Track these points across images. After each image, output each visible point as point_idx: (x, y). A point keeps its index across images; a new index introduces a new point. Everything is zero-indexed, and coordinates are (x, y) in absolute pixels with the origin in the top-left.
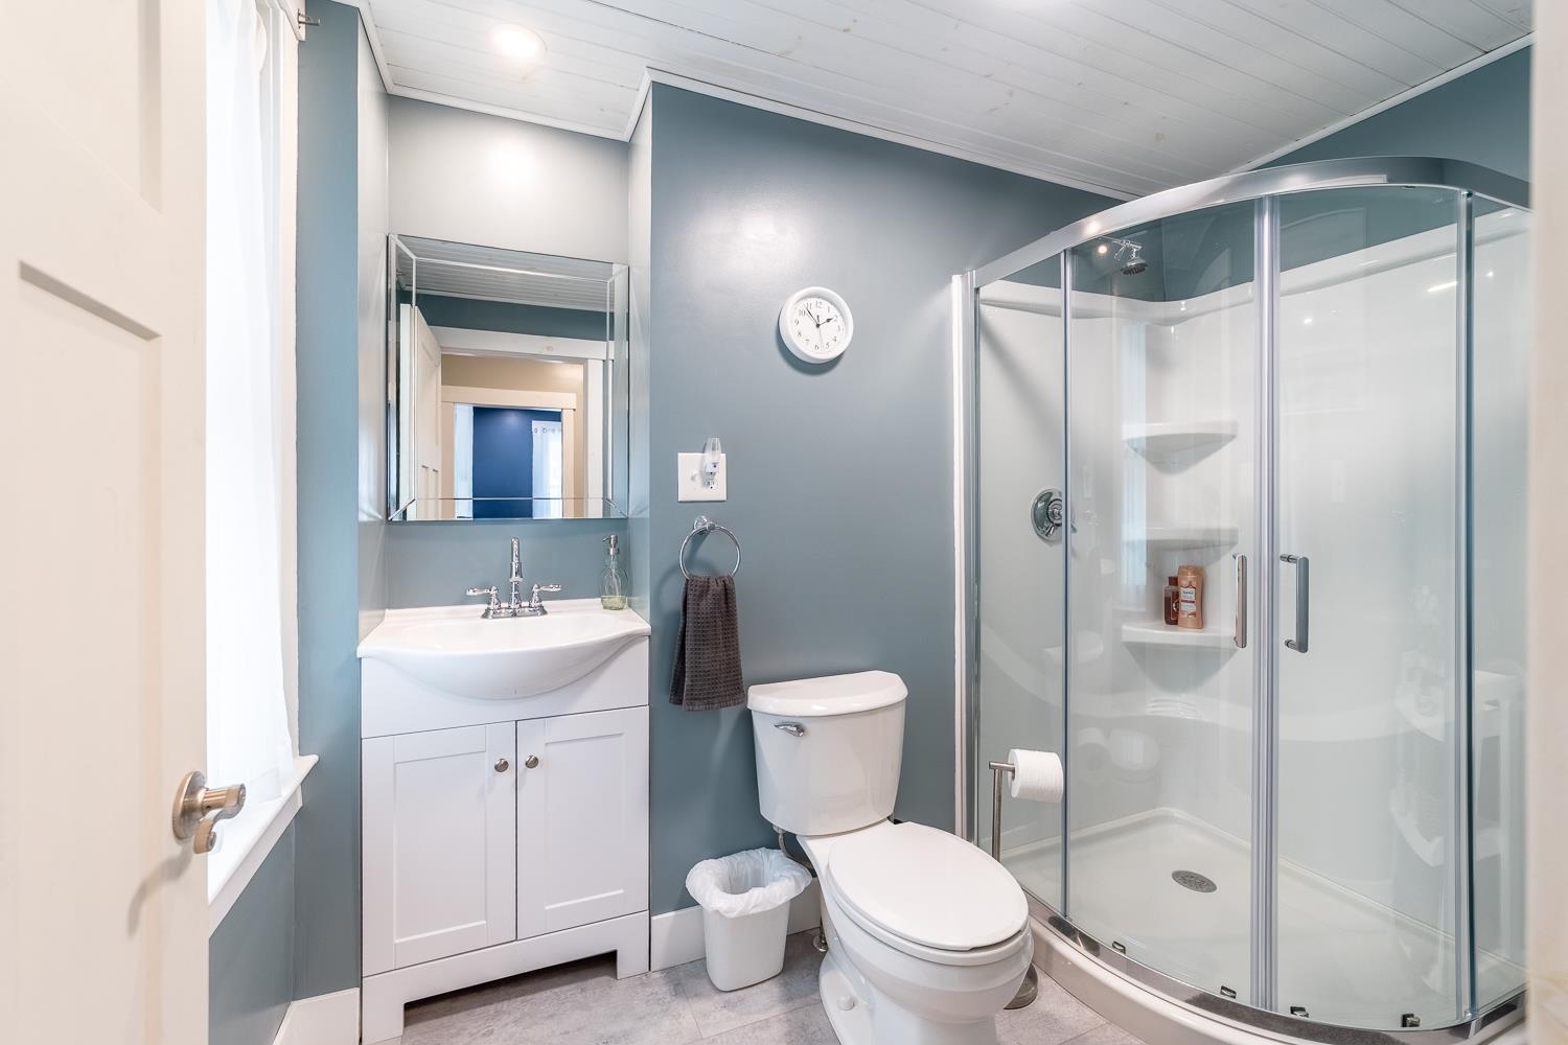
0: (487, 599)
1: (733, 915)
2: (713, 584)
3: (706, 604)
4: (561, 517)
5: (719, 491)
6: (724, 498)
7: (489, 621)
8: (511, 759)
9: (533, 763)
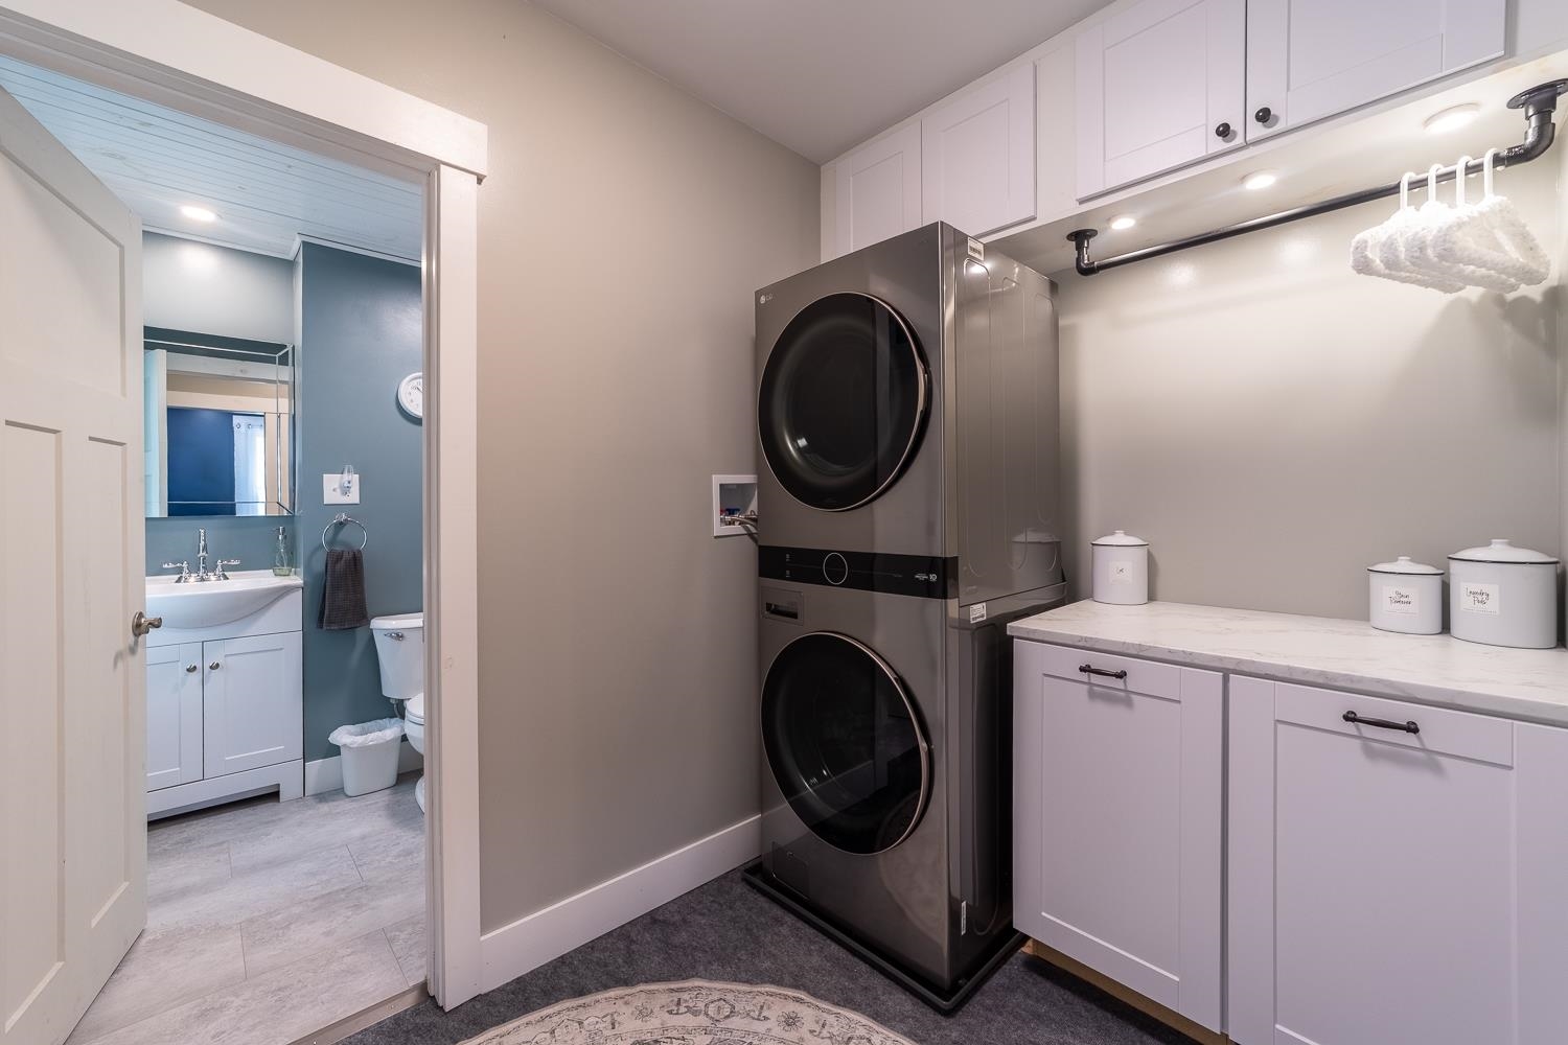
0: (180, 571)
1: (355, 746)
2: (346, 555)
3: (340, 566)
4: (264, 514)
5: (354, 497)
6: (357, 501)
7: (181, 584)
8: (199, 666)
9: (215, 667)
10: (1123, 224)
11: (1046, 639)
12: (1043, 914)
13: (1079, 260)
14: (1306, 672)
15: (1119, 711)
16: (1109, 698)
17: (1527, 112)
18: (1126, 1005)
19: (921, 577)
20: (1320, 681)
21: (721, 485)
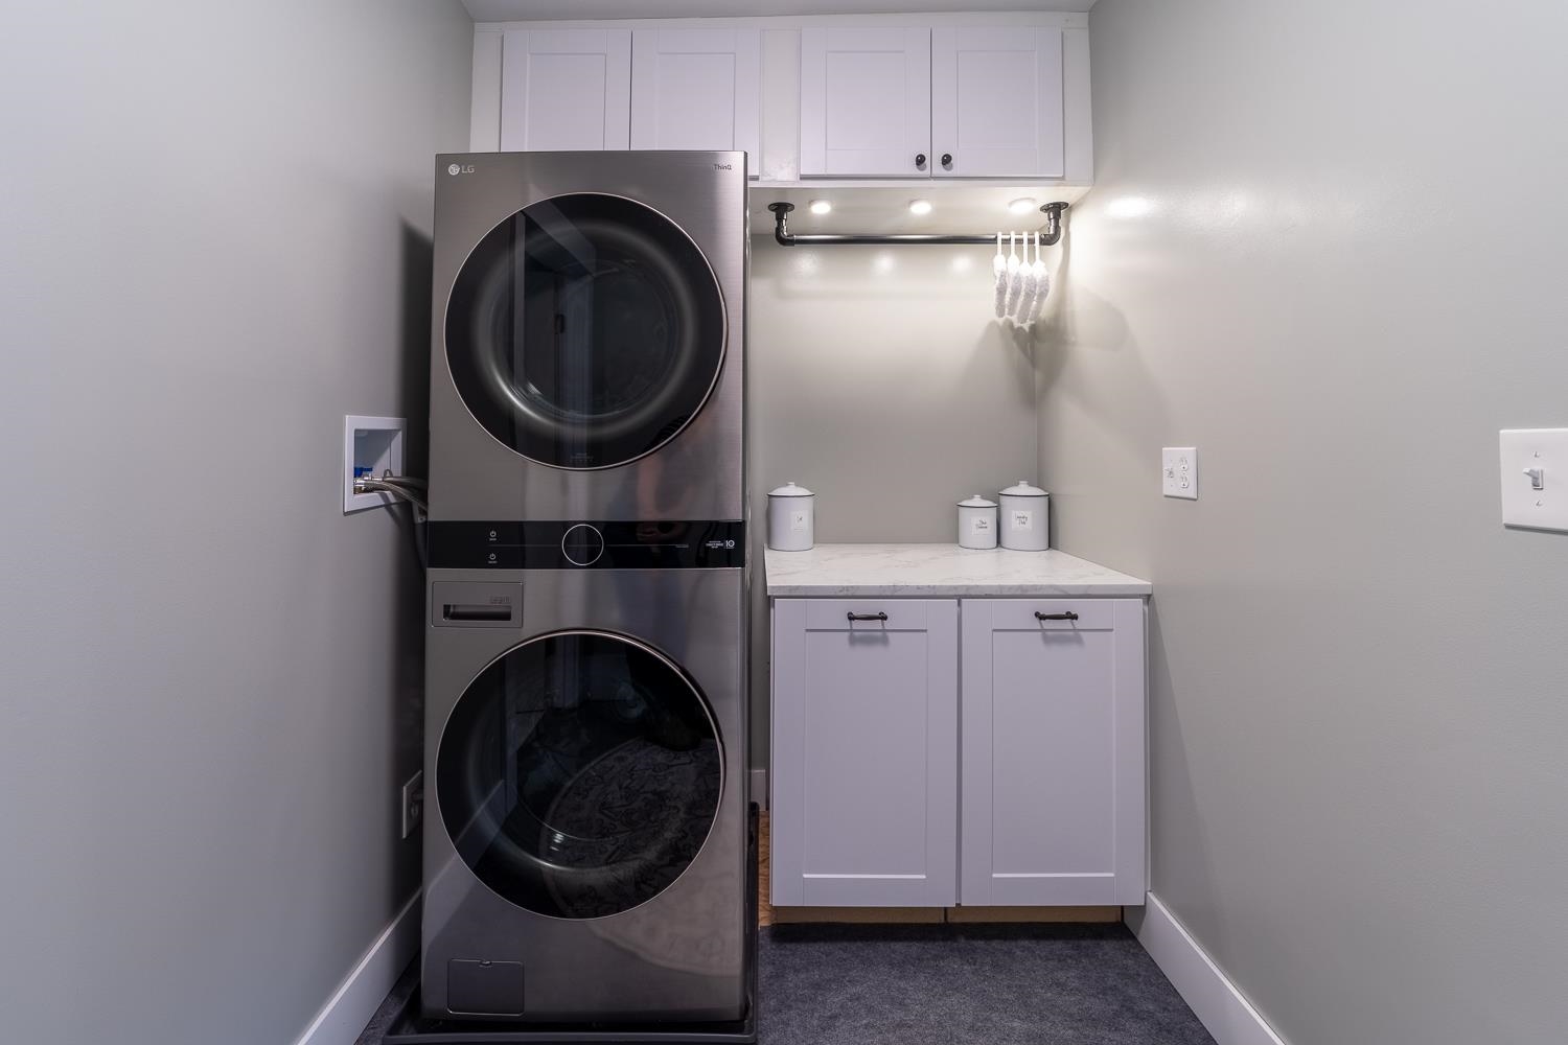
10: (821, 209)
11: (809, 594)
12: (805, 876)
13: (779, 229)
14: (1011, 588)
15: (876, 651)
16: (868, 640)
17: (1049, 215)
18: (864, 925)
19: (714, 545)
20: (1019, 593)
21: (356, 431)
